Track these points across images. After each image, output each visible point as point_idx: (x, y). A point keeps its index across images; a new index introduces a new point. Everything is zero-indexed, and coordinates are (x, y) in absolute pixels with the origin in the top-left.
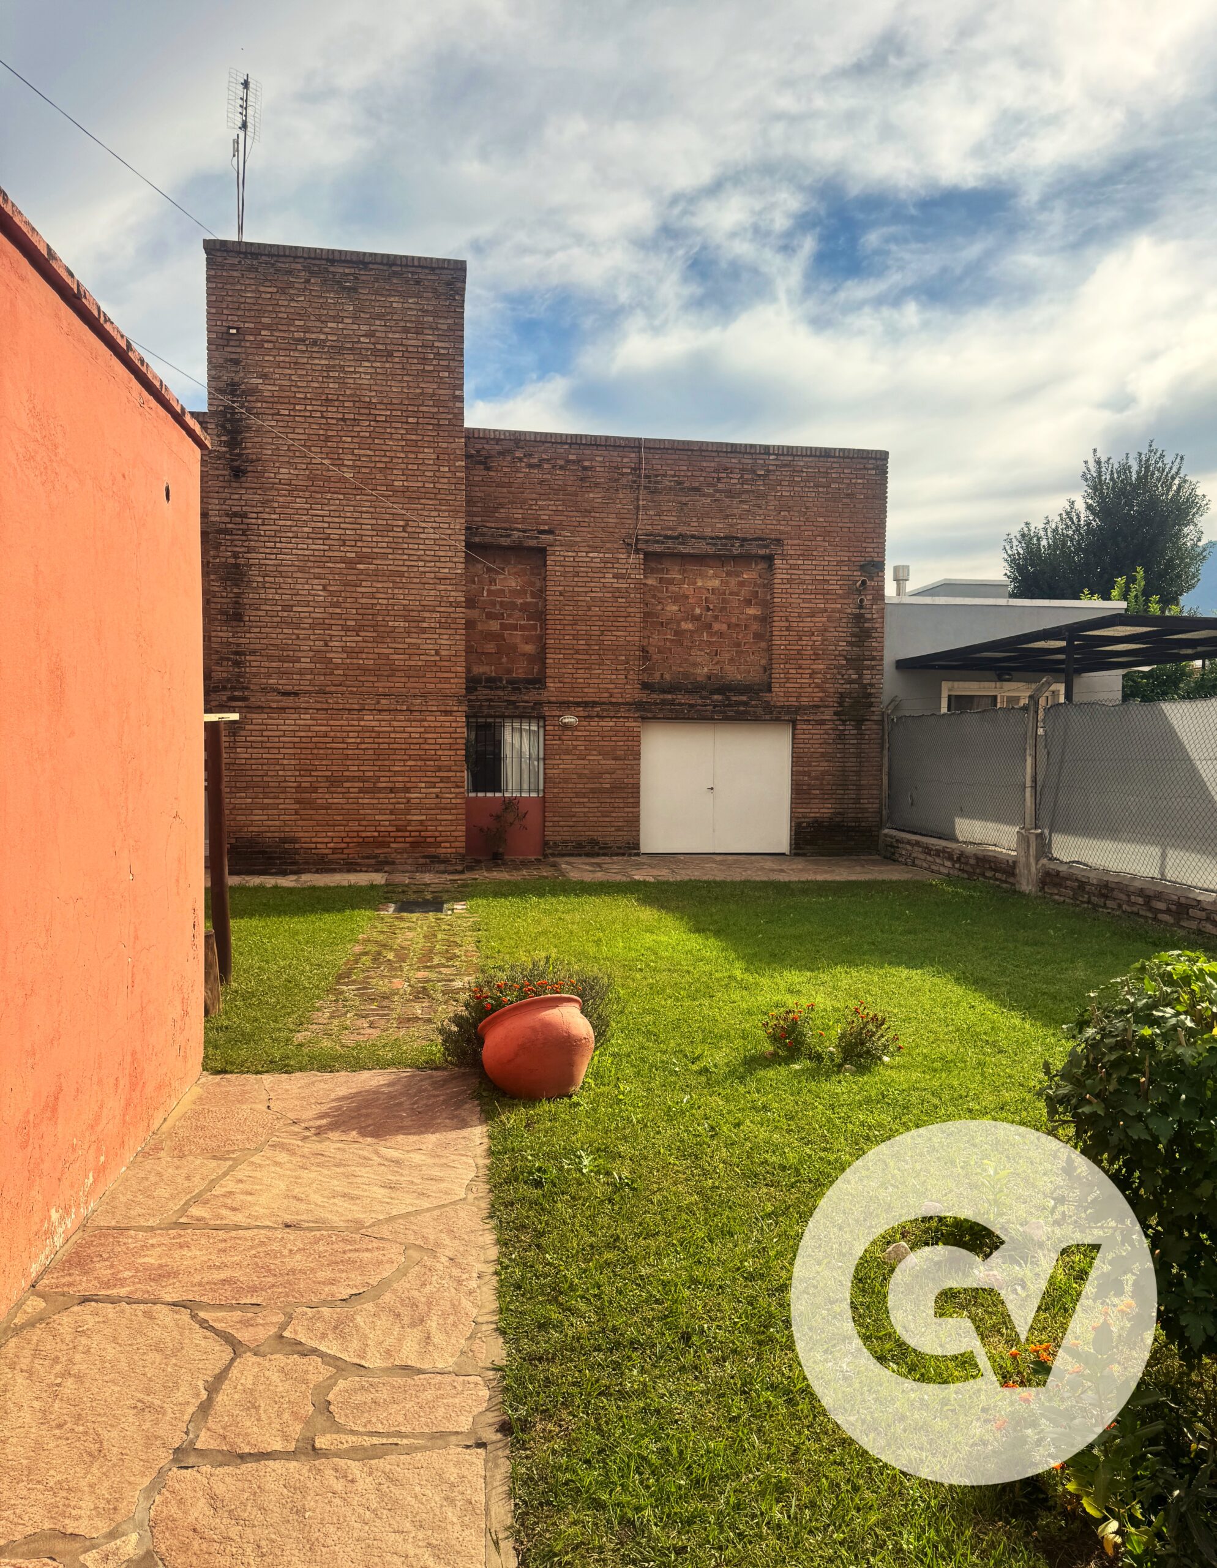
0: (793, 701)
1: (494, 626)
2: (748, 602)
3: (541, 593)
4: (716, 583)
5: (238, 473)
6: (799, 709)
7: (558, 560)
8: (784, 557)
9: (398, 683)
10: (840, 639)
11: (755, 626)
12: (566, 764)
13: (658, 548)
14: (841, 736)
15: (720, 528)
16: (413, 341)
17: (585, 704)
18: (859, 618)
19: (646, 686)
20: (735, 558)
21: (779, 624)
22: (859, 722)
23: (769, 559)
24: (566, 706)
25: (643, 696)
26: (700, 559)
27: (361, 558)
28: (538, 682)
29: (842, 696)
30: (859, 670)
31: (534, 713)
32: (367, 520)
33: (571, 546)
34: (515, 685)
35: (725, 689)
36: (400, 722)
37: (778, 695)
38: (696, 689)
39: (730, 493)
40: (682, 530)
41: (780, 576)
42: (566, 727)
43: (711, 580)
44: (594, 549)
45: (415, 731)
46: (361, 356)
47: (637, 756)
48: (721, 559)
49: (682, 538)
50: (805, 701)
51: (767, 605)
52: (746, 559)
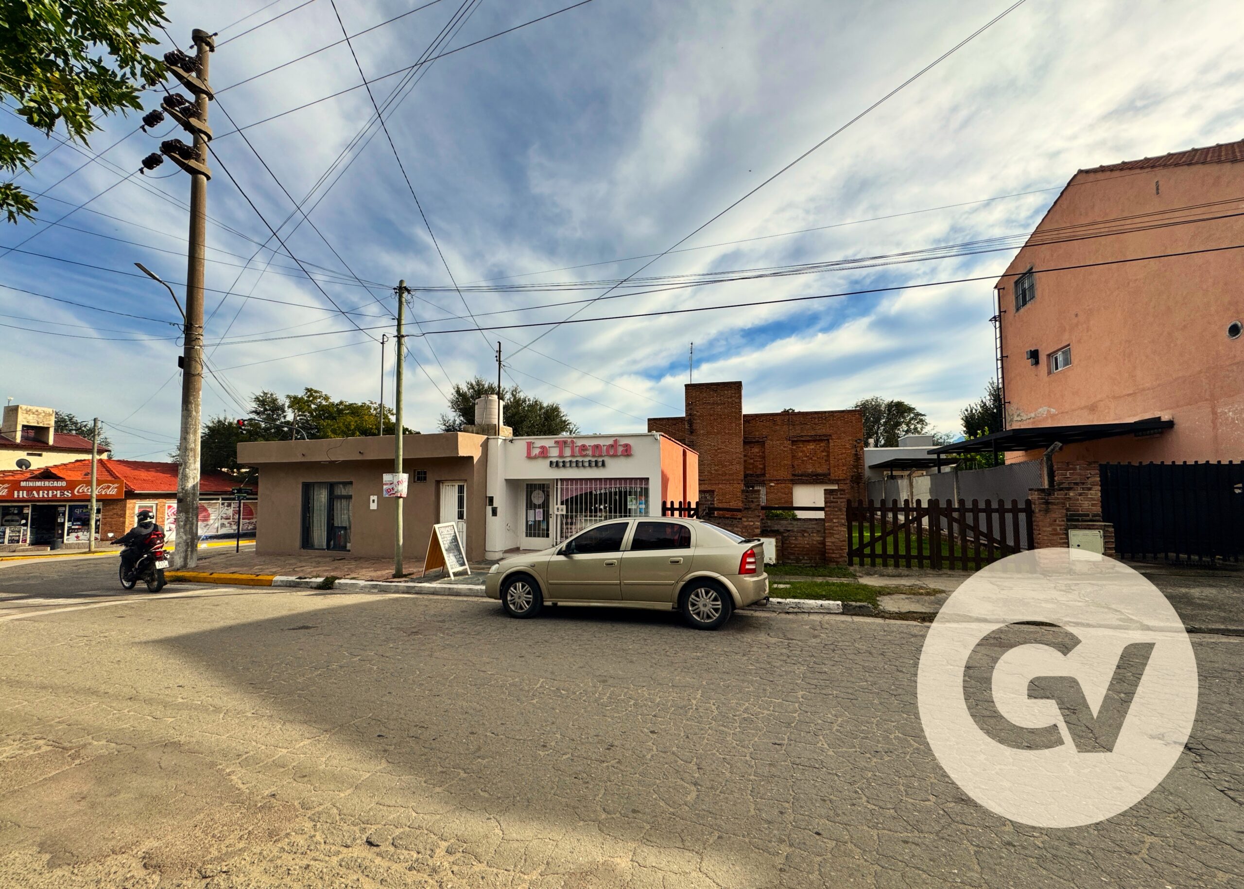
0: (837, 478)
1: (752, 461)
2: (823, 451)
3: (764, 452)
4: (813, 447)
5: (692, 433)
6: (839, 480)
7: (769, 443)
8: (832, 439)
9: (727, 477)
10: (851, 460)
11: (825, 458)
12: (771, 496)
13: (795, 439)
14: (852, 488)
15: (813, 433)
16: (730, 400)
17: (776, 480)
18: (856, 455)
19: (794, 475)
20: (819, 440)
21: (832, 458)
22: (858, 483)
23: (828, 440)
24: (771, 481)
25: (793, 478)
26: (808, 441)
27: (719, 449)
28: (764, 475)
29: (852, 476)
30: (857, 469)
31: (763, 483)
32: (720, 441)
33: (772, 440)
34: (758, 476)
35: (817, 475)
36: (728, 486)
37: (832, 477)
38: (808, 475)
39: (815, 424)
40: (803, 434)
41: (831, 444)
42: (771, 486)
43: (811, 446)
44: (778, 440)
45: (731, 488)
46: (718, 404)
47: (792, 494)
48: (814, 441)
49: (802, 436)
50: (841, 478)
51: (828, 452)
52: (821, 440)
